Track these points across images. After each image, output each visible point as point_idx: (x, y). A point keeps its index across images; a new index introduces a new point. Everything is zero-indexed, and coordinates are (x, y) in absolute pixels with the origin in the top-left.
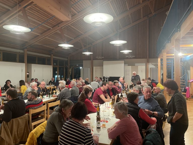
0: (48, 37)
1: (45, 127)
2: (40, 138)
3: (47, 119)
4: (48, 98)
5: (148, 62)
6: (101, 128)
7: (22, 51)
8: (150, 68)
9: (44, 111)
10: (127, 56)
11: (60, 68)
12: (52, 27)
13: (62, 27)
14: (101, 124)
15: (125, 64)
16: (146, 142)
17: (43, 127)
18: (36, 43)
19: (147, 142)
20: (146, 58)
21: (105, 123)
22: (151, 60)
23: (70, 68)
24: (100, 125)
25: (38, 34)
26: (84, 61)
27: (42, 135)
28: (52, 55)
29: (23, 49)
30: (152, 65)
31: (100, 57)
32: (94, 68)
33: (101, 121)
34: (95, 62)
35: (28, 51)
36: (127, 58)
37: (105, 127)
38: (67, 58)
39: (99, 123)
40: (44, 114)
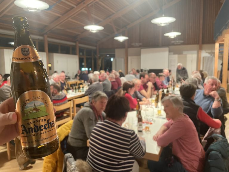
0: (71, 19)
1: (71, 128)
2: (65, 141)
3: (73, 118)
4: (74, 93)
5: (201, 49)
6: (144, 131)
7: (41, 38)
8: (204, 58)
9: (69, 109)
10: (173, 42)
11: (87, 59)
12: (75, 5)
13: (88, 5)
14: (144, 126)
15: (170, 51)
16: (211, 152)
17: (68, 128)
18: (57, 27)
19: (213, 152)
20: (198, 44)
21: (149, 125)
22: (205, 46)
23: (99, 59)
24: (142, 127)
25: (59, 15)
26: (117, 50)
27: (67, 137)
28: (77, 42)
29: (42, 35)
30: (206, 52)
31: (137, 44)
32: (129, 58)
33: (144, 123)
34: (130, 50)
35: (48, 37)
36: (173, 44)
37: (148, 131)
38: (96, 46)
39: (140, 125)
40: (70, 111)
